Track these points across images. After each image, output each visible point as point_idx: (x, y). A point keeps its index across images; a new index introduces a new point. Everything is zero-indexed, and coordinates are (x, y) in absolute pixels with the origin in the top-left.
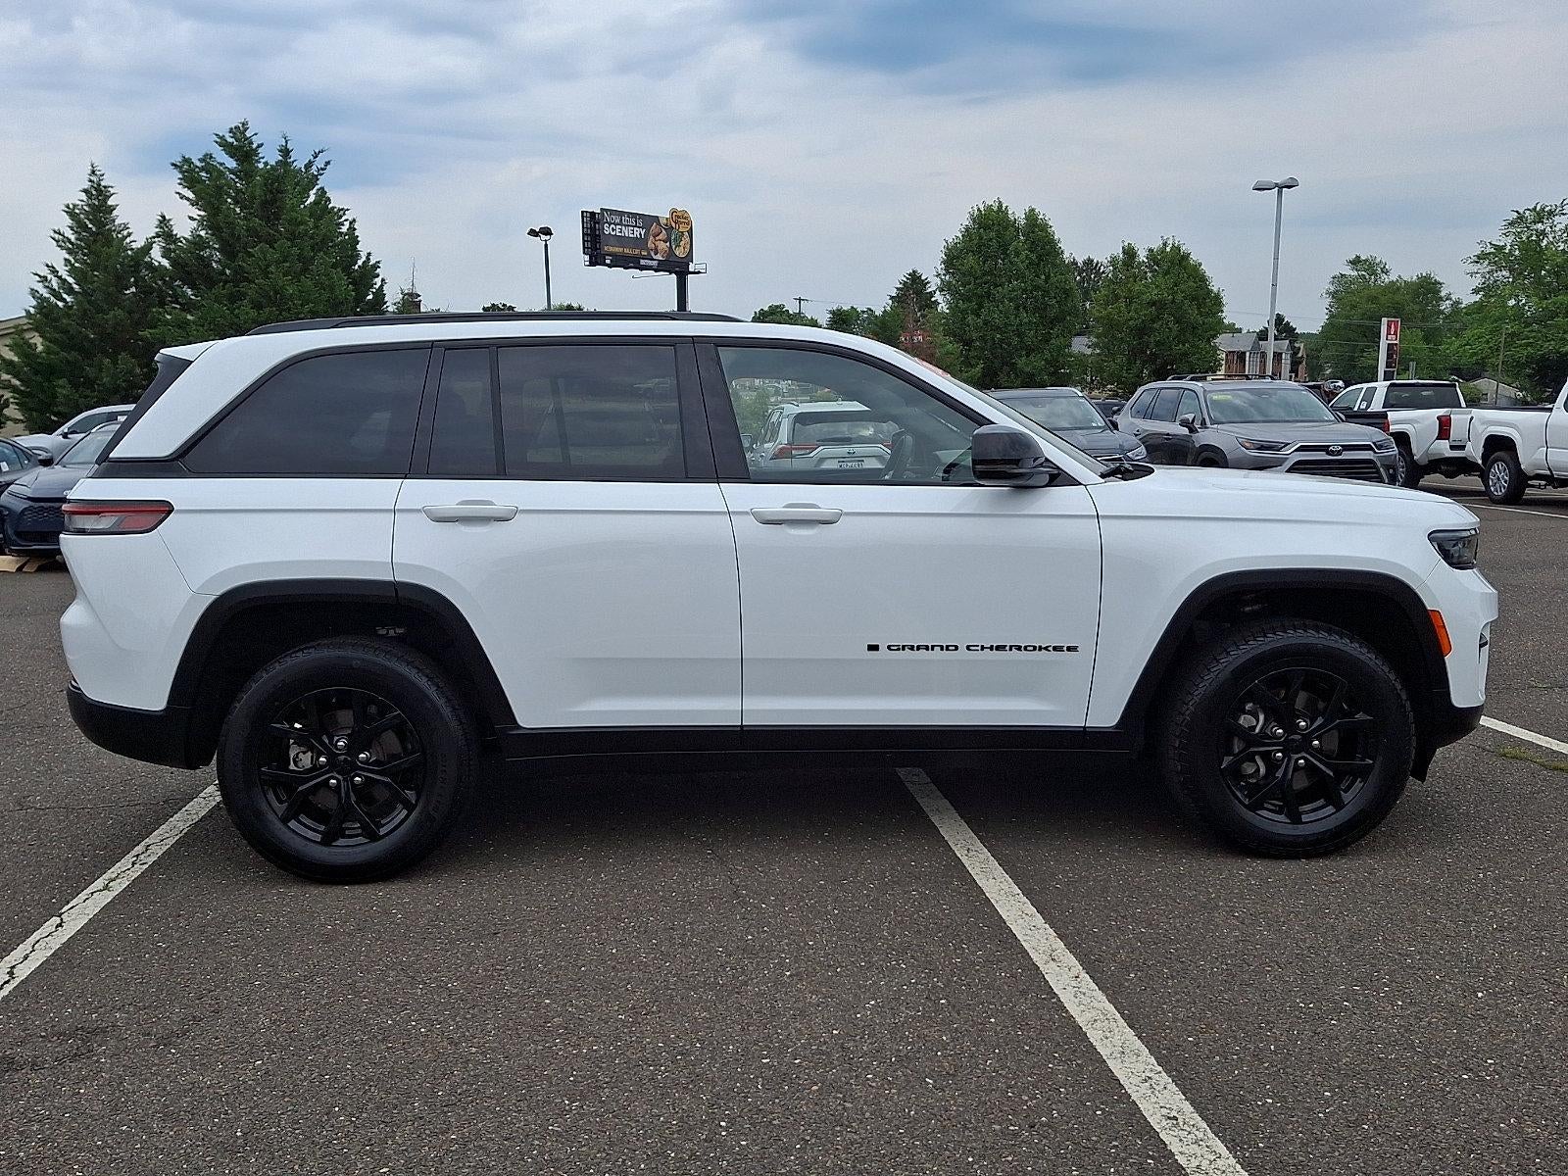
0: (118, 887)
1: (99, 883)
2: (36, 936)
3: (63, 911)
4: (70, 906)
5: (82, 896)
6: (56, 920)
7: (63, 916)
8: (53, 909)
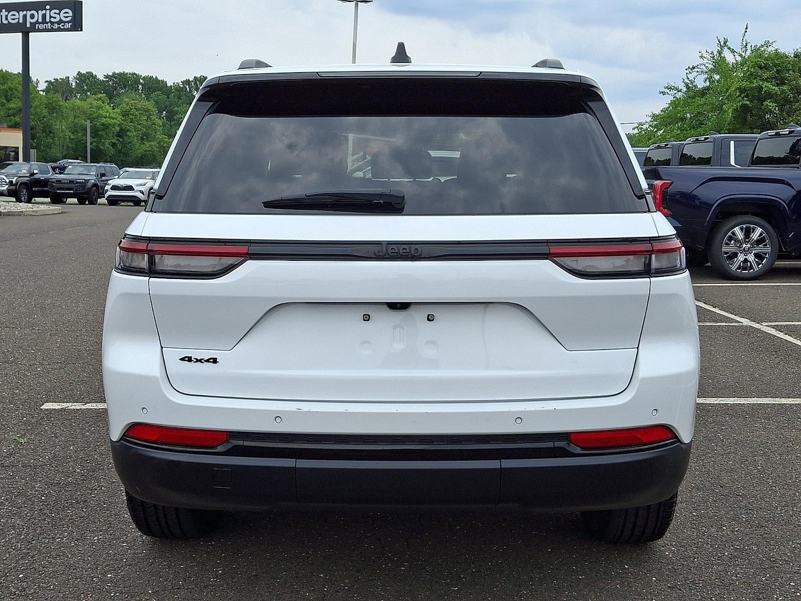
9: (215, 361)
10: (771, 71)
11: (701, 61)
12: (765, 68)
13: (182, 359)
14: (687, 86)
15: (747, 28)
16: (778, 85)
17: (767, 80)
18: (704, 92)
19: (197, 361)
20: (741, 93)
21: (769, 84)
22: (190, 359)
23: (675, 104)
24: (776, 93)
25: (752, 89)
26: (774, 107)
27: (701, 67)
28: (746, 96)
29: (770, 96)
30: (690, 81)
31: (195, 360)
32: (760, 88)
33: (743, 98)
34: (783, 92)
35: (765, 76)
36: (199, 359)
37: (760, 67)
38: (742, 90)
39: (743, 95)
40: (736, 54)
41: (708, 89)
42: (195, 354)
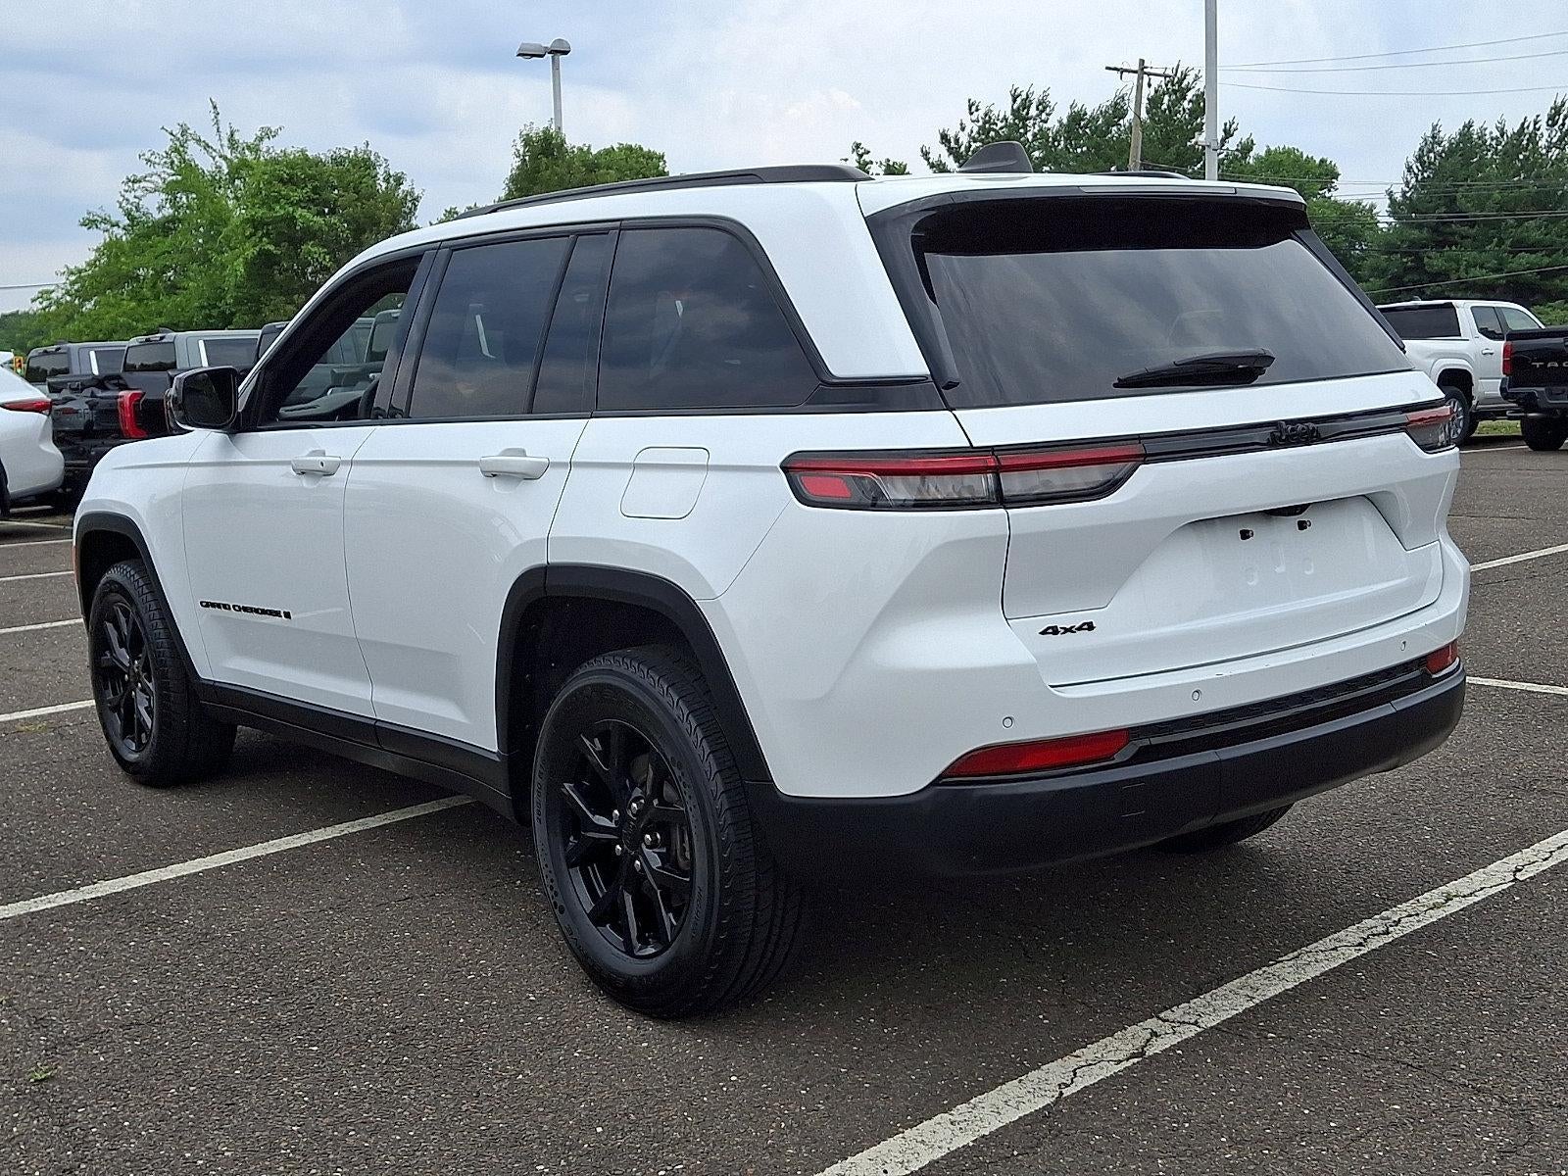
0: (1434, 896)
1: (1455, 906)
2: (1546, 865)
3: (1511, 884)
4: (1500, 888)
5: (1481, 896)
6: (1520, 876)
7: (1512, 878)
8: (1521, 889)
9: (1090, 627)
10: (303, 188)
11: (150, 170)
12: (290, 181)
13: (1044, 633)
14: (128, 214)
15: (215, 107)
16: (321, 213)
17: (298, 203)
18: (165, 227)
19: (1066, 630)
20: (256, 229)
21: (305, 212)
22: (1055, 631)
23: (112, 248)
24: (320, 229)
25: (276, 221)
26: (322, 255)
27: (155, 178)
28: (267, 235)
29: (310, 234)
30: (132, 204)
31: (1062, 631)
32: (291, 220)
33: (261, 238)
34: (331, 226)
35: (296, 196)
36: (1068, 627)
37: (281, 180)
38: (256, 224)
39: (260, 233)
40: (214, 154)
41: (173, 220)
42: (1061, 621)
